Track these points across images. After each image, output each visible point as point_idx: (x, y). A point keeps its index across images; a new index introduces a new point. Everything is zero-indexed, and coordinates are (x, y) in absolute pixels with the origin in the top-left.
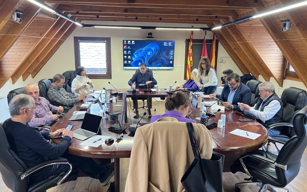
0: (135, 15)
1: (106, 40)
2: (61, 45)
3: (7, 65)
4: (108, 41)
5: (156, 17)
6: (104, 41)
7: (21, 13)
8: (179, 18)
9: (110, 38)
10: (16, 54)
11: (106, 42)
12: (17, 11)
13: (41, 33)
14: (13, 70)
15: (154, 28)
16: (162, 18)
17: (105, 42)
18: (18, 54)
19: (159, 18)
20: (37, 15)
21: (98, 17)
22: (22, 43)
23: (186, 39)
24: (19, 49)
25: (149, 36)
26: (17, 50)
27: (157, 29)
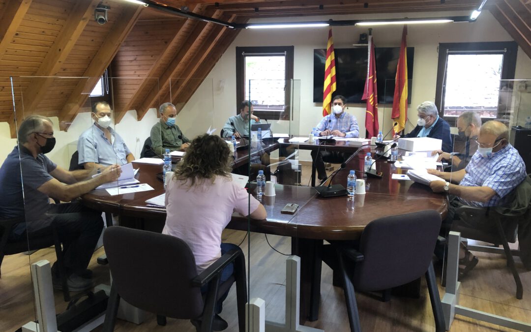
0: (319, 1)
2: (217, 61)
4: (289, 52)
5: (358, 1)
6: (283, 53)
7: (106, 9)
9: (292, 47)
11: (285, 53)
12: (100, 6)
14: (131, 97)
15: (352, 22)
16: (369, 4)
17: (283, 55)
18: (138, 73)
19: (363, 4)
21: (257, 10)
22: (143, 58)
23: (440, 43)
24: (139, 66)
25: (363, 39)
26: (136, 68)
27: (358, 24)
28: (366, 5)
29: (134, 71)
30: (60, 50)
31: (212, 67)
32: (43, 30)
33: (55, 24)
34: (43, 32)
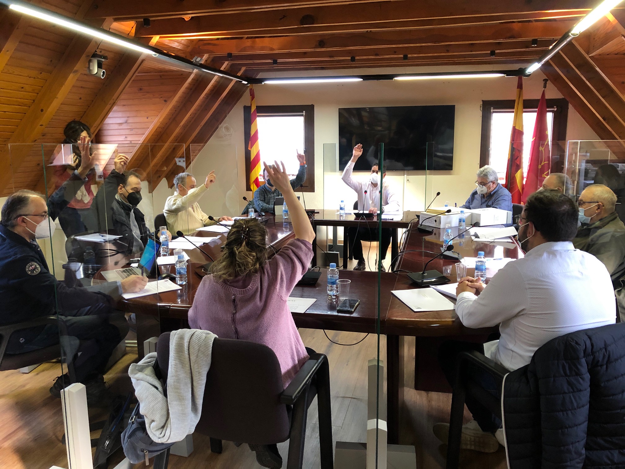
0: (349, 53)
1: (304, 112)
2: (220, 123)
4: (308, 112)
5: (395, 52)
6: (301, 114)
7: (103, 60)
8: (448, 51)
9: (312, 106)
11: (304, 114)
12: (95, 55)
13: (165, 99)
15: (390, 77)
16: (409, 56)
17: (302, 115)
19: (402, 56)
20: (144, 65)
21: (275, 62)
22: (137, 120)
23: (482, 101)
24: (131, 129)
26: (127, 132)
27: (395, 78)
28: (405, 57)
29: (124, 136)
30: (42, 110)
31: (214, 131)
32: (22, 85)
33: (38, 78)
34: (23, 88)
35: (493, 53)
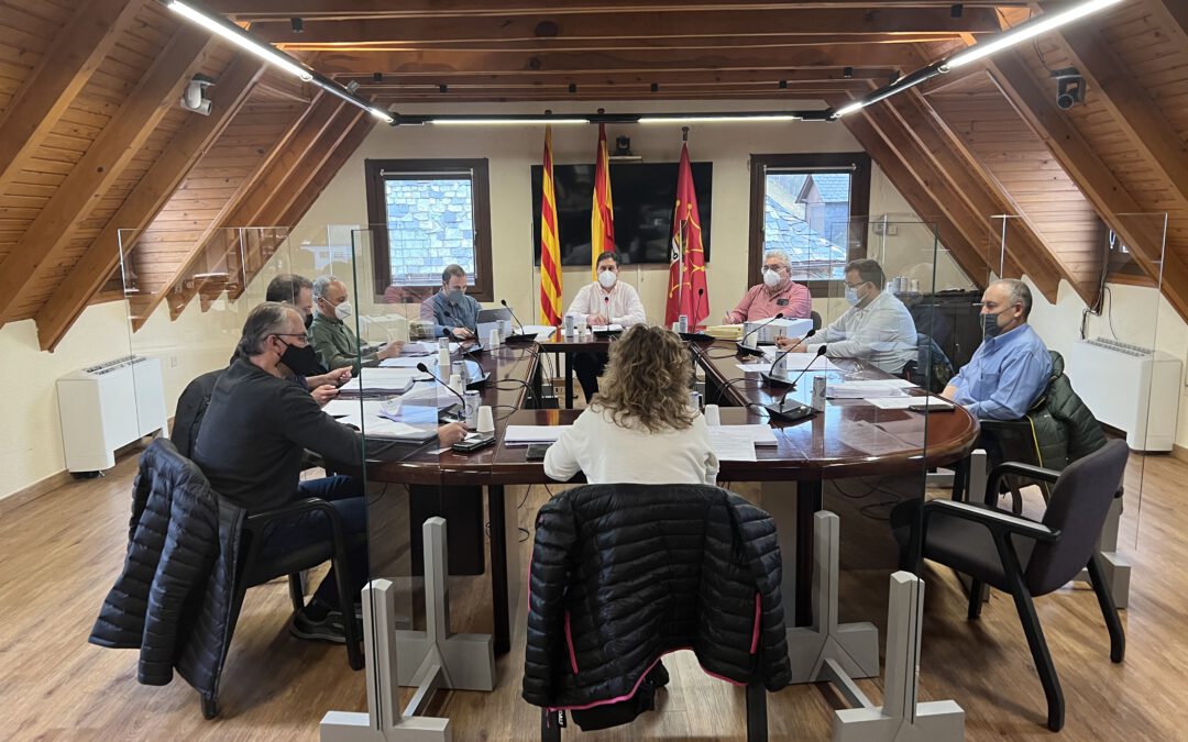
0: (568, 77)
1: (472, 169)
2: (324, 188)
3: (157, 255)
4: (477, 172)
5: (639, 79)
6: (467, 174)
7: (209, 84)
8: (718, 80)
9: (485, 161)
10: (186, 218)
11: (472, 173)
12: (198, 77)
13: (260, 148)
14: (175, 269)
15: (634, 117)
16: (660, 85)
17: (468, 177)
18: (190, 217)
19: (649, 85)
20: (254, 91)
21: (443, 89)
22: (207, 183)
23: (752, 155)
24: (196, 201)
25: (622, 147)
26: (189, 205)
27: (641, 121)
28: (654, 88)
29: (184, 213)
30: (100, 170)
31: (312, 203)
32: (76, 127)
33: (100, 114)
34: (75, 131)
35: (783, 85)
